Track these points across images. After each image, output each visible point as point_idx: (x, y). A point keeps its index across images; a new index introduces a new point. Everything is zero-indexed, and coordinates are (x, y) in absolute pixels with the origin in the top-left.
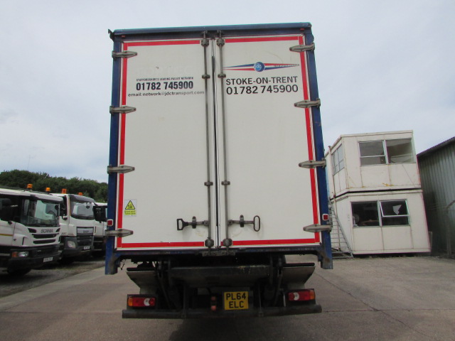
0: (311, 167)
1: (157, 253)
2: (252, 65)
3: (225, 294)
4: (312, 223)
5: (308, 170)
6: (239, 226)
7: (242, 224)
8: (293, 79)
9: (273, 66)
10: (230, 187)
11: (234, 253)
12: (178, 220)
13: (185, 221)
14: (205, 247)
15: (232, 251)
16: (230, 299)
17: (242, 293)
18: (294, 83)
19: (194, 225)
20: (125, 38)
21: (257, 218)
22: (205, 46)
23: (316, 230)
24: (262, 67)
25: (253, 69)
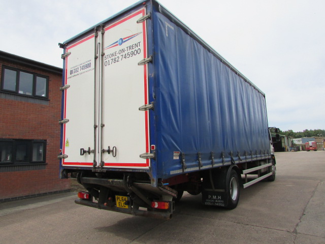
0: (145, 109)
1: (76, 168)
2: (117, 42)
3: (116, 196)
4: (145, 152)
5: (144, 112)
6: (107, 153)
7: (109, 151)
8: (138, 44)
9: (127, 39)
10: (104, 128)
11: (105, 170)
12: (81, 149)
13: (85, 150)
14: (92, 166)
15: (104, 169)
16: (119, 200)
17: (124, 197)
18: (139, 47)
19: (89, 152)
20: (67, 45)
21: (114, 148)
22: (96, 37)
23: (147, 157)
24: (122, 41)
25: (117, 45)
